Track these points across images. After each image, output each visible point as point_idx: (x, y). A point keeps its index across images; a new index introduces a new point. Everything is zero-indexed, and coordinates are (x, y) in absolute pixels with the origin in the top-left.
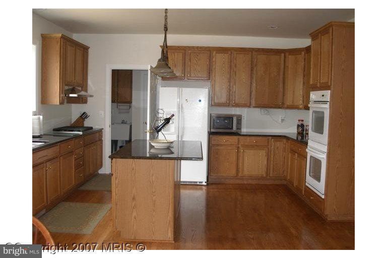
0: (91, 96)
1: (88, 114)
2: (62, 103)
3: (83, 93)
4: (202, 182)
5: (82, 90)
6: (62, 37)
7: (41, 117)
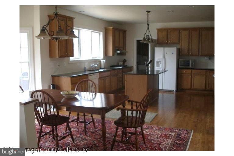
0: (127, 52)
1: (127, 60)
2: (113, 55)
3: (124, 51)
4: (174, 90)
5: (123, 50)
6: (113, 28)
7: (105, 61)
